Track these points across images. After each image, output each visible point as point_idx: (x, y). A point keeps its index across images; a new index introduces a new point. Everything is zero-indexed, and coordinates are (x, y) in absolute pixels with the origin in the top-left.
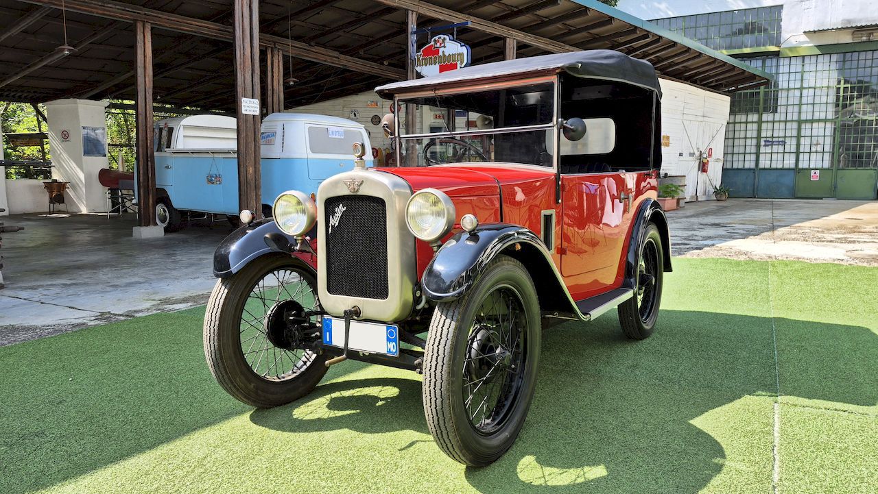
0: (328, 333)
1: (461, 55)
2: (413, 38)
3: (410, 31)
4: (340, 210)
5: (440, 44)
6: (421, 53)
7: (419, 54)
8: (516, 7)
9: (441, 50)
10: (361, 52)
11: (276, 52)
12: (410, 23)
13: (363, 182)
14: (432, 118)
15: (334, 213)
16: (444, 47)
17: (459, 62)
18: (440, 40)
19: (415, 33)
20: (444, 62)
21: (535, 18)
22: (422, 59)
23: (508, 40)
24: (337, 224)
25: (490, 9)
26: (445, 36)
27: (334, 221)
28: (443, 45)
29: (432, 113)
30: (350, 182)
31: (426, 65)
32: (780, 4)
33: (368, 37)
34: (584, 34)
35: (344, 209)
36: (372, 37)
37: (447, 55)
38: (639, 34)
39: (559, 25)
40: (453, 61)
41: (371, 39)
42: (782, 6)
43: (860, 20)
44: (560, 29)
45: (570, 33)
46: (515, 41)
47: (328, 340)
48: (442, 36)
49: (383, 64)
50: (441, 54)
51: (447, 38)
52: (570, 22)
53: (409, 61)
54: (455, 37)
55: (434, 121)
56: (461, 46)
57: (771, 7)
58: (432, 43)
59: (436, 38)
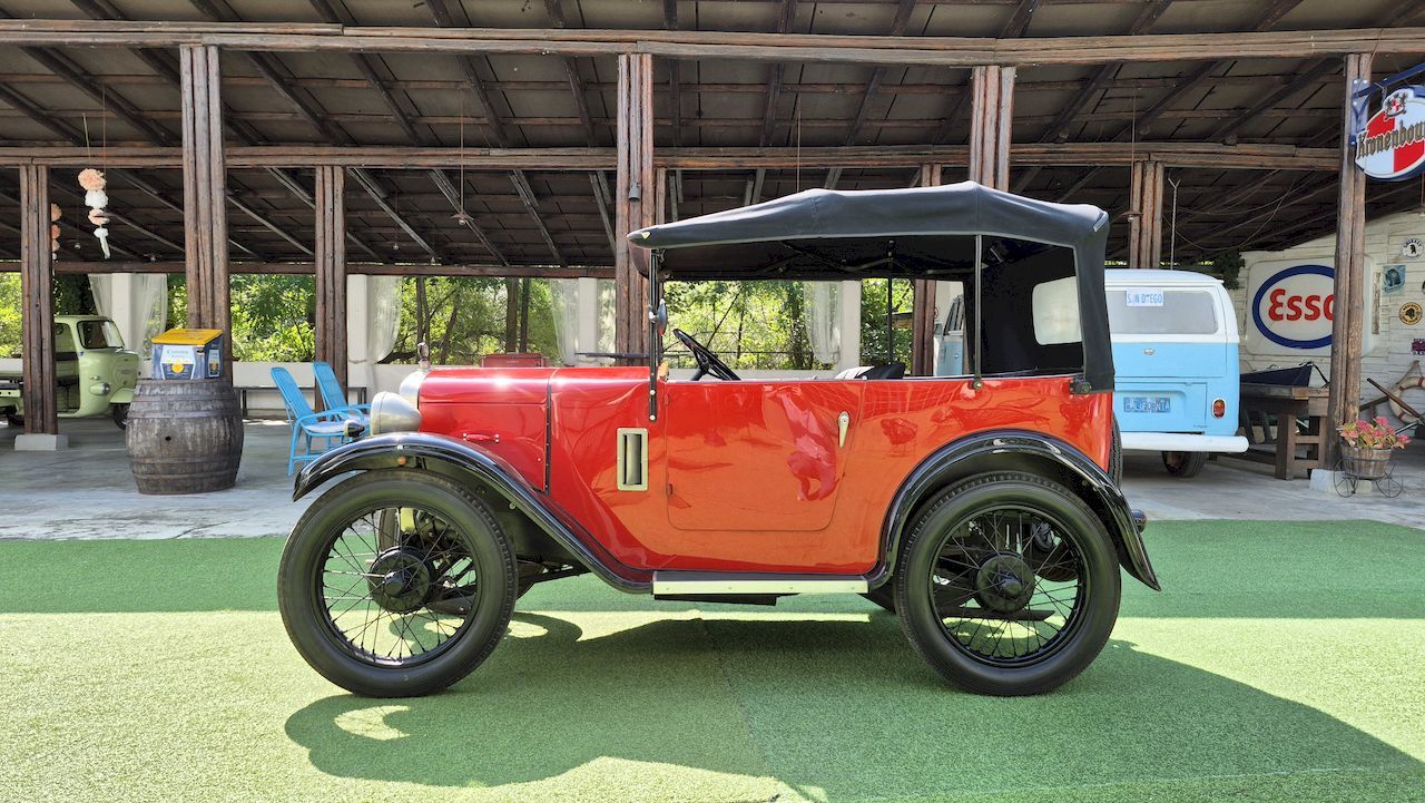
3: (1349, 93)
5: (1398, 108)
6: (1365, 130)
7: (1362, 132)
9: (1398, 119)
11: (1150, 168)
12: (1350, 77)
16: (1404, 112)
18: (1398, 100)
20: (1402, 142)
22: (1368, 142)
26: (1407, 91)
28: (1401, 109)
31: (1372, 154)
37: (1407, 126)
40: (1418, 137)
48: (1401, 92)
50: (1397, 127)
51: (1410, 93)
58: (1384, 108)
59: (1391, 97)
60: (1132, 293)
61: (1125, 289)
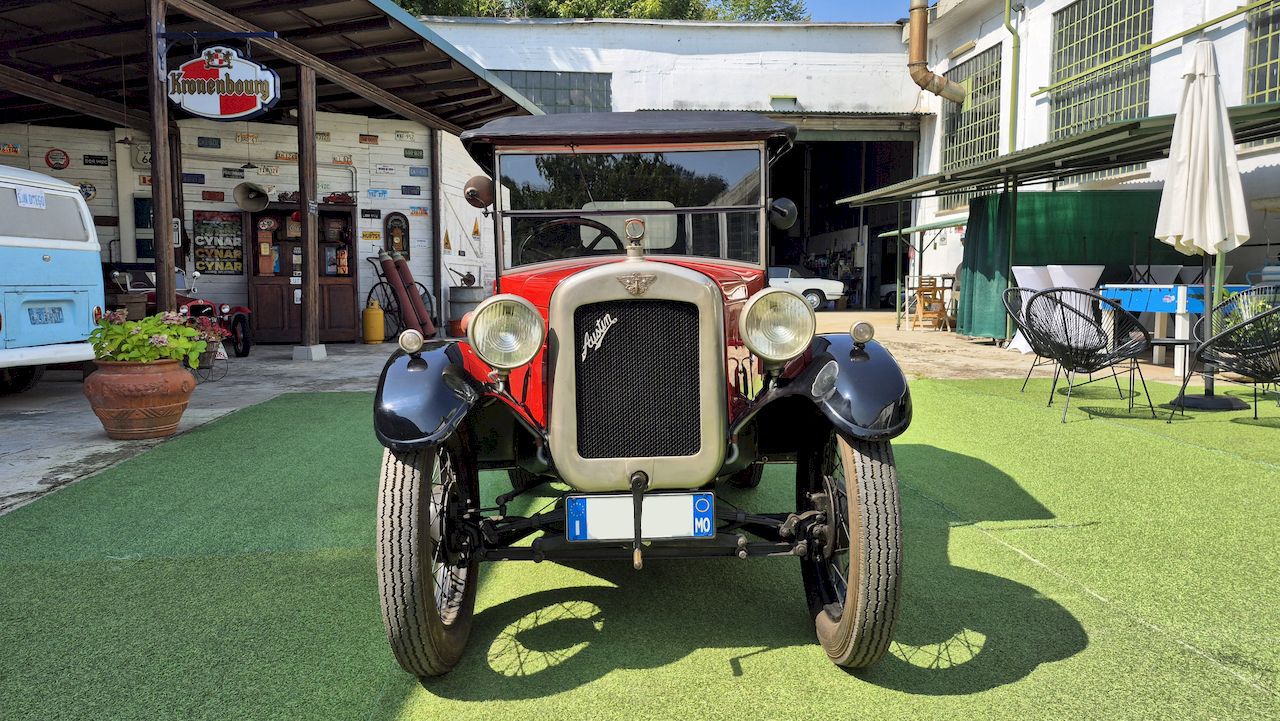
0: (577, 523)
1: (263, 83)
2: (160, 46)
3: (154, 31)
4: (605, 324)
5: (221, 62)
6: (180, 71)
7: (176, 72)
8: (319, 21)
9: (222, 72)
10: (13, 54)
12: (154, 18)
13: (655, 278)
14: (137, 182)
15: (592, 330)
16: (229, 67)
17: (260, 95)
18: (220, 55)
19: (163, 36)
20: (231, 92)
21: (342, 41)
22: (184, 82)
23: (303, 69)
24: (598, 346)
25: (281, 16)
26: (230, 50)
27: (595, 340)
28: (225, 63)
29: (136, 174)
30: (630, 279)
31: (192, 93)
32: (609, 71)
33: (32, 28)
34: (406, 77)
35: (613, 322)
36: (39, 29)
37: (235, 80)
38: (481, 87)
39: (375, 59)
40: (251, 92)
41: (37, 33)
42: (611, 74)
43: (692, 104)
44: (376, 64)
45: (389, 72)
46: (313, 72)
47: (578, 533)
48: (224, 50)
49: (51, 79)
50: (222, 77)
51: (235, 53)
52: (392, 57)
53: (156, 82)
54: (249, 53)
55: (141, 187)
56: (262, 69)
57: (598, 74)
58: (204, 57)
59: (212, 50)
60: (22, 191)
61: (14, 187)
